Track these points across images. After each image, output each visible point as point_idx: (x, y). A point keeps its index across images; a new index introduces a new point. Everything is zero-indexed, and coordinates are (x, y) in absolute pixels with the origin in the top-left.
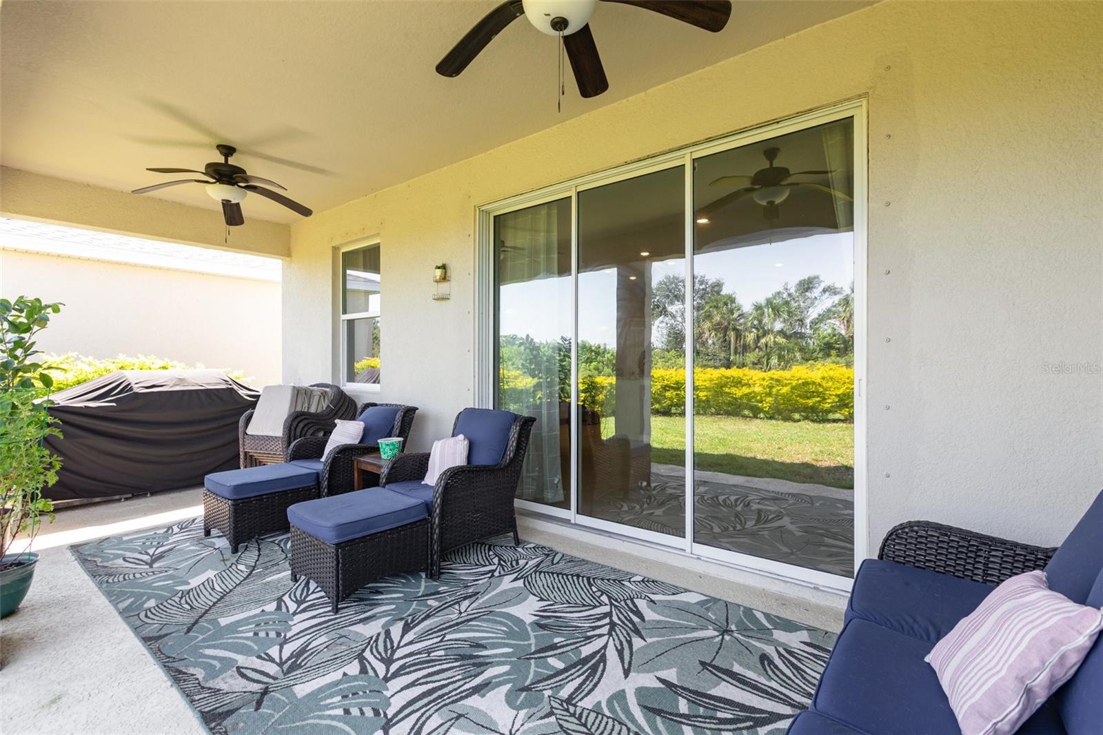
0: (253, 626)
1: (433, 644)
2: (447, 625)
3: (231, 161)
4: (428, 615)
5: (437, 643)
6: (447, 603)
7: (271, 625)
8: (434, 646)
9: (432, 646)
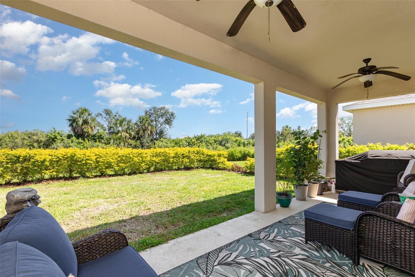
1: (293, 266)
2: (313, 271)
3: (369, 64)
4: (316, 264)
5: (295, 267)
6: (331, 269)
8: (292, 266)
9: (291, 265)
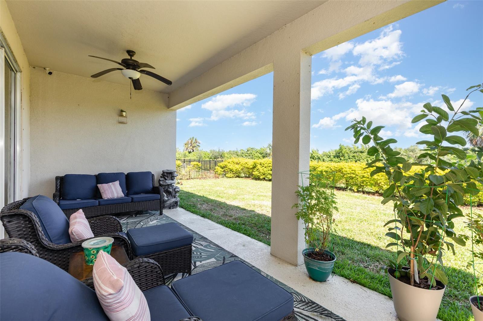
0: (203, 257)
7: (196, 256)
